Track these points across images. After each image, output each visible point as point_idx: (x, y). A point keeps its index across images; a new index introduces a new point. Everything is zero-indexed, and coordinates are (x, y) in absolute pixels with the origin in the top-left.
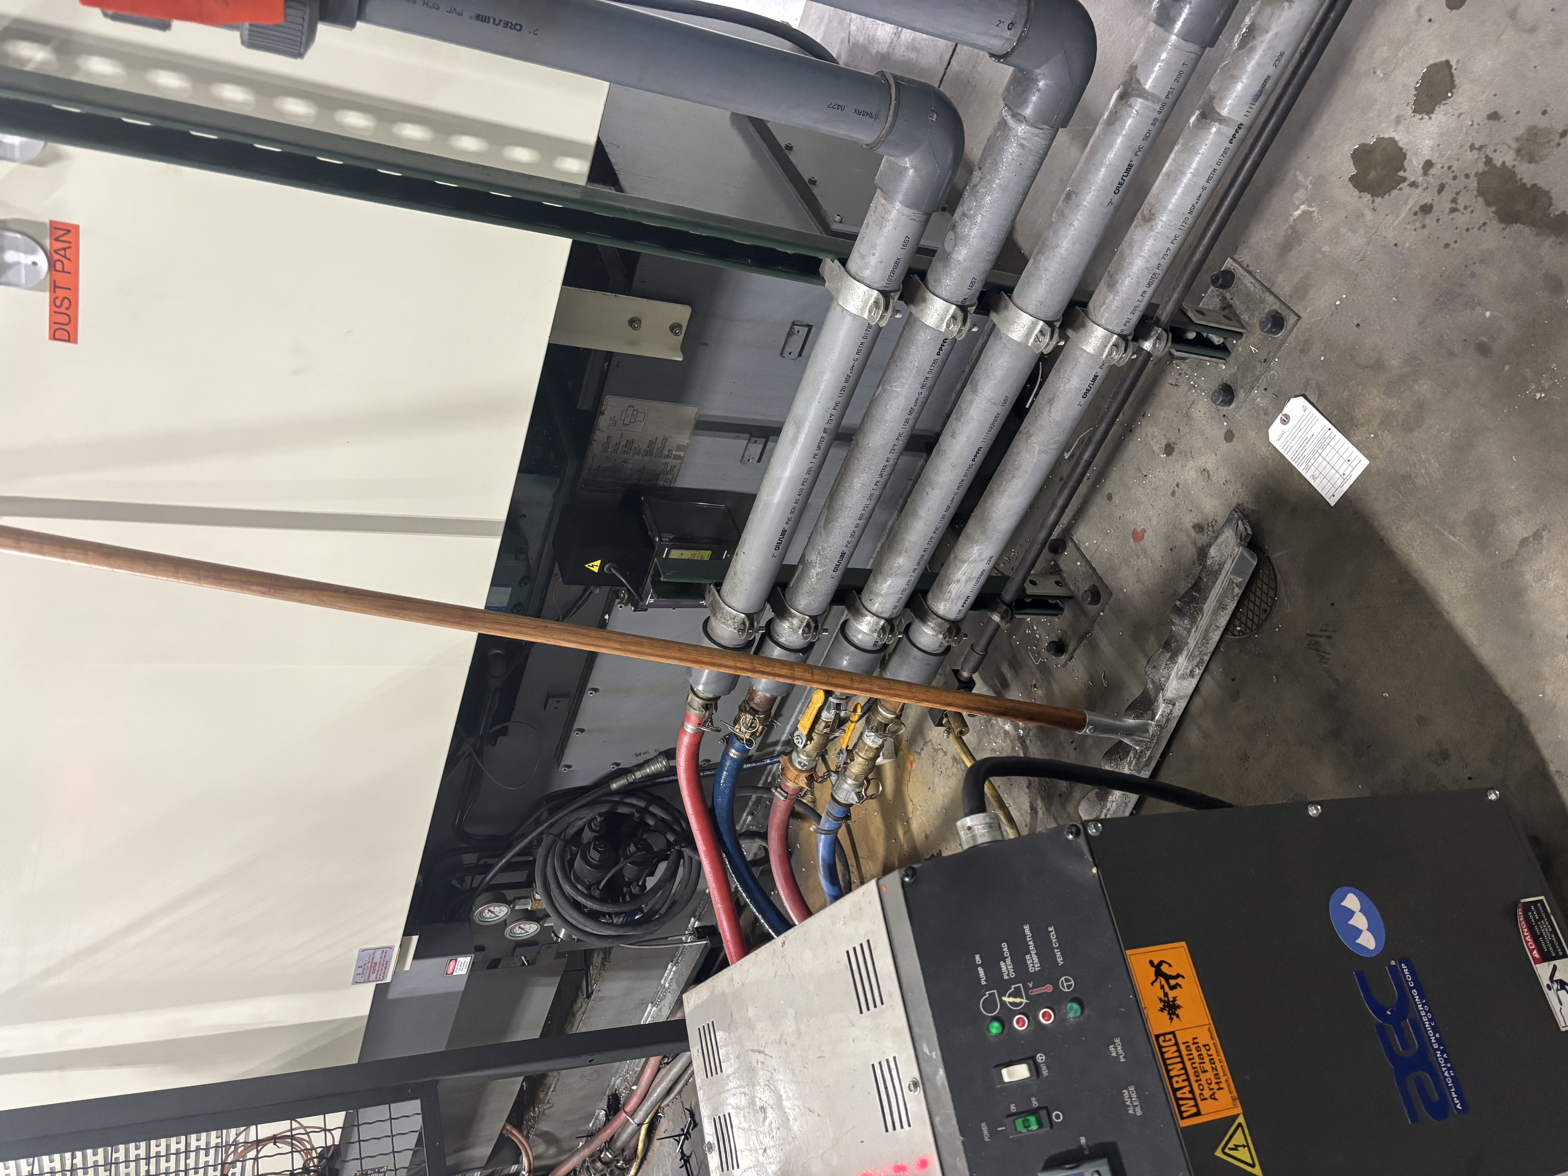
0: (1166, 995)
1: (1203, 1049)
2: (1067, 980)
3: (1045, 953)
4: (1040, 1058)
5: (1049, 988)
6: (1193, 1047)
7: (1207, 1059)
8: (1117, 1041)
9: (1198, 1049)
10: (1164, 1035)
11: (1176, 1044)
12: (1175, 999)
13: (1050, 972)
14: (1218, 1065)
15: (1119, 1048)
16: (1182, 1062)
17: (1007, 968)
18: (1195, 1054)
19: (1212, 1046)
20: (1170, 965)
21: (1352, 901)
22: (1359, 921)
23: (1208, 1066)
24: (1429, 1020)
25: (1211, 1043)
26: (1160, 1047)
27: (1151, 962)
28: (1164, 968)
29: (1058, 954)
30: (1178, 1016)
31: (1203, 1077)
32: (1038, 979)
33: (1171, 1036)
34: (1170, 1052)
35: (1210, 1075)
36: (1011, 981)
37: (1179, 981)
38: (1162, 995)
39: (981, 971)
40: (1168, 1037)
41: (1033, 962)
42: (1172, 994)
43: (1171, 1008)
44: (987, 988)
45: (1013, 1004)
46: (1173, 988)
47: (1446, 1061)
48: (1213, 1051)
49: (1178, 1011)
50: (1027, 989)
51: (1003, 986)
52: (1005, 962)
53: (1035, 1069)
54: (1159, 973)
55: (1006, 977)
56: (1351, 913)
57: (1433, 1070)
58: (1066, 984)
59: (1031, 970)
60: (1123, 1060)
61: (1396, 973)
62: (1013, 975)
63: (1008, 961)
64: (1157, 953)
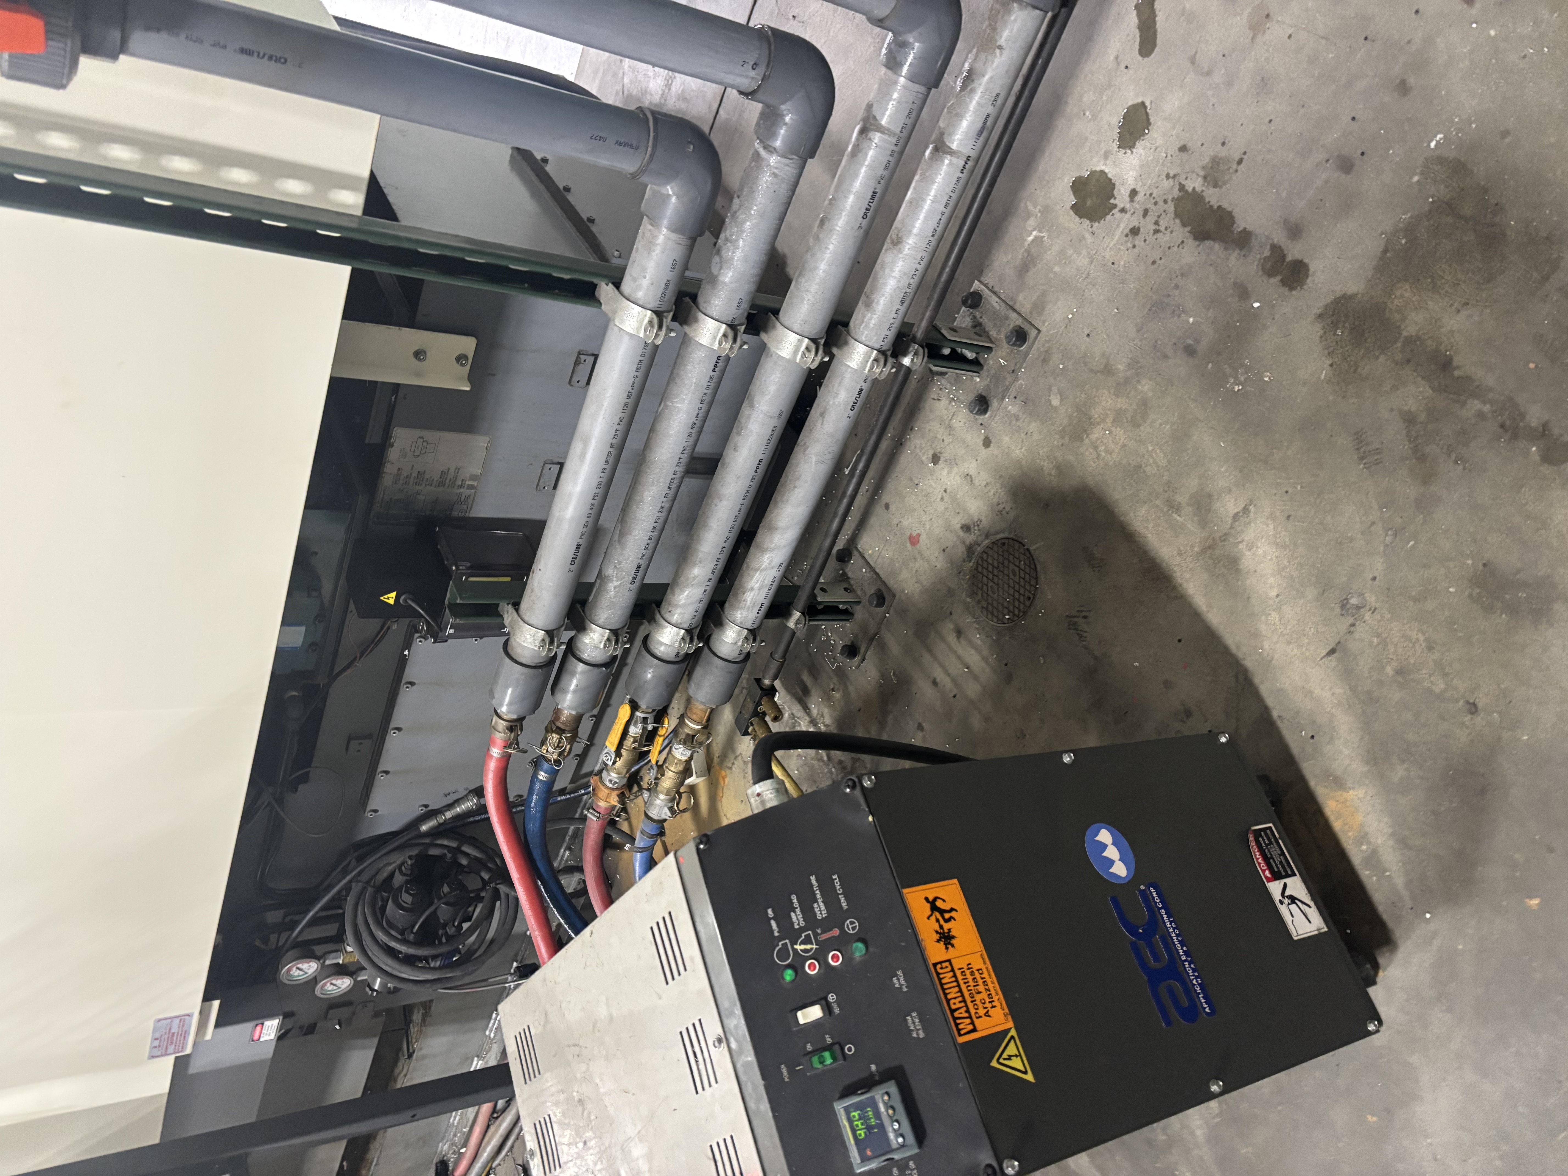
0: (941, 927)
1: (976, 973)
2: (852, 923)
3: (831, 901)
4: (832, 998)
5: (836, 932)
6: (968, 972)
7: (980, 982)
8: (900, 973)
9: (972, 973)
10: (940, 963)
11: (953, 970)
12: (949, 930)
13: (836, 918)
14: (991, 986)
15: (902, 979)
16: (959, 986)
17: (797, 918)
18: (970, 978)
19: (985, 970)
20: (944, 901)
21: (1105, 836)
22: (1112, 853)
23: (981, 988)
24: (1177, 935)
25: (983, 967)
26: (938, 974)
27: (927, 899)
28: (939, 903)
29: (843, 900)
30: (953, 946)
31: (978, 997)
32: (826, 925)
33: (947, 964)
34: (947, 978)
35: (984, 995)
36: (802, 930)
37: (953, 914)
38: (938, 929)
39: (774, 924)
40: (944, 965)
41: (820, 910)
42: (946, 926)
43: (946, 938)
44: (780, 938)
45: (803, 951)
46: (947, 921)
47: (1194, 970)
48: (985, 975)
49: (953, 941)
50: (816, 935)
51: (794, 935)
52: (795, 912)
53: (827, 1008)
54: (934, 908)
55: (796, 927)
56: (1104, 847)
57: (1182, 979)
58: (851, 926)
59: (819, 917)
60: (905, 989)
61: (1145, 895)
62: (802, 924)
63: (798, 911)
64: (932, 890)
